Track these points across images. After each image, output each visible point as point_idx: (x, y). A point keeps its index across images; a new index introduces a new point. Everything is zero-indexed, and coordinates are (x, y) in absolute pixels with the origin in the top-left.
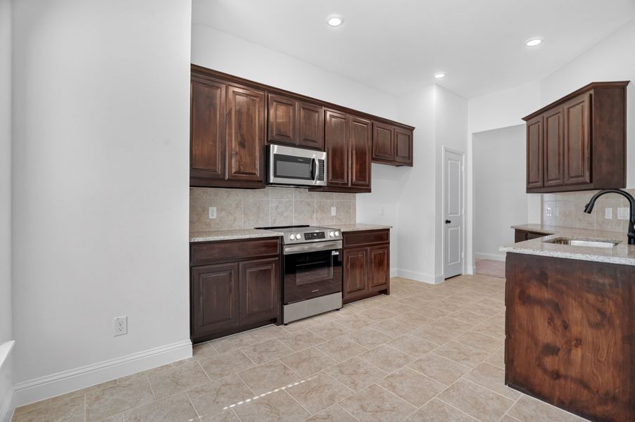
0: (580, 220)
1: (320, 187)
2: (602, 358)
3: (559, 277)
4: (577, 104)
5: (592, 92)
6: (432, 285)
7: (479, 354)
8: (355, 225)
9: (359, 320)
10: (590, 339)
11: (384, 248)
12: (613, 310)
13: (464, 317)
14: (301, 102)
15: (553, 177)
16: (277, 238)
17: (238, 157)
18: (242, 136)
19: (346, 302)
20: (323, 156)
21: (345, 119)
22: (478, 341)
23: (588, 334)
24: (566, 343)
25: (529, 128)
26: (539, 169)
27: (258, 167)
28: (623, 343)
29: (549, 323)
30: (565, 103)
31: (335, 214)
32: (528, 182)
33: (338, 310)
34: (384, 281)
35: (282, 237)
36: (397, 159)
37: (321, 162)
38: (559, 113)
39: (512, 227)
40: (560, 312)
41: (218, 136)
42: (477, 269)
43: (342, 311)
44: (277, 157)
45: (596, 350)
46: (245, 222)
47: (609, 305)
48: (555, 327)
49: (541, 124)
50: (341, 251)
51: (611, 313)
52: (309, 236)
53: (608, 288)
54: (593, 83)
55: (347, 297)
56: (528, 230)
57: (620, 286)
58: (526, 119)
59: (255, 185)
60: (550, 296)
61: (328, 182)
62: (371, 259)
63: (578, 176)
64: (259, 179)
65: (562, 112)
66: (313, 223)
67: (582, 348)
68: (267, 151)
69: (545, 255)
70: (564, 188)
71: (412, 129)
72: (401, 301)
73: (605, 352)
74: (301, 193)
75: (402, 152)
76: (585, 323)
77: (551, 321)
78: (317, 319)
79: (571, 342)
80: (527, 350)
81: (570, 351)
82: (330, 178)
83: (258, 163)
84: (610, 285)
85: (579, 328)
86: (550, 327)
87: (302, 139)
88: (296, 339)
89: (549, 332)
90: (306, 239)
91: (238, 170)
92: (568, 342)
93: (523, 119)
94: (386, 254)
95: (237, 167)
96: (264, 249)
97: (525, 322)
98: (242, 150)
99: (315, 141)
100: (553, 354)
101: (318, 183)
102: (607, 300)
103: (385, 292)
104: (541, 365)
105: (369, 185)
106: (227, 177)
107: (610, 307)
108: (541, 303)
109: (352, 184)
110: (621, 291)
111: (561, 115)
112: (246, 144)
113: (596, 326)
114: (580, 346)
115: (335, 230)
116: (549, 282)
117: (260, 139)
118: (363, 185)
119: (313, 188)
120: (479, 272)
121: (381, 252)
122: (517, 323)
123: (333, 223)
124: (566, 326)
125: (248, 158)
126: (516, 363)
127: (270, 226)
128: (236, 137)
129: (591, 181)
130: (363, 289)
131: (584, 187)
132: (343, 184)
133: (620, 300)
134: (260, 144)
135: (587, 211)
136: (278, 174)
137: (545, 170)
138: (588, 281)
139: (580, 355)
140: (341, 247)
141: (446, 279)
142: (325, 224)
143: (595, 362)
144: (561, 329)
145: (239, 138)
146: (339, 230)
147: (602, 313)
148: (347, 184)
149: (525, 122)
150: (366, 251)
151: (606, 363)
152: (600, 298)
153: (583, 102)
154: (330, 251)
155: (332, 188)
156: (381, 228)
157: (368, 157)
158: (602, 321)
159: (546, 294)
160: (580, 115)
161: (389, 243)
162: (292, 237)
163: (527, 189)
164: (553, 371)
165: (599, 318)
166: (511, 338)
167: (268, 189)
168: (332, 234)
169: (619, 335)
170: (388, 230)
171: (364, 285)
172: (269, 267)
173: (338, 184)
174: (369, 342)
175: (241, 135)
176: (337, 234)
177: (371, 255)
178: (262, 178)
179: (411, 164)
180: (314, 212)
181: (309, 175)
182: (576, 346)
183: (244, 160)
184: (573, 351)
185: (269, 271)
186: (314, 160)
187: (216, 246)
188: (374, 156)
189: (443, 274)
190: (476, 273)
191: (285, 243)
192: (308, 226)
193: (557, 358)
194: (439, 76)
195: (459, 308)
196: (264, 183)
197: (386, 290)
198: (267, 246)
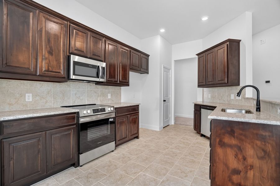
0: (220, 100)
1: (102, 82)
2: (265, 175)
3: (241, 132)
4: (221, 49)
5: (228, 43)
6: (158, 131)
7: (191, 172)
8: (121, 103)
9: (125, 157)
10: (258, 165)
11: (136, 115)
12: (271, 150)
13: (177, 148)
14: (91, 33)
15: (211, 80)
16: (75, 113)
17: (47, 61)
18: (51, 47)
19: (117, 146)
20: (104, 65)
21: (116, 46)
22: (188, 162)
23: (257, 163)
24: (245, 168)
25: (199, 59)
26: (203, 77)
27: (62, 68)
28: (276, 167)
29: (235, 157)
30: (216, 48)
31: (110, 98)
32: (199, 83)
33: (113, 151)
34: (136, 132)
35: (78, 112)
36: (142, 70)
37: (103, 68)
38: (213, 52)
39: (193, 103)
40: (241, 151)
41: (31, 45)
42: (176, 122)
43: (115, 152)
44: (75, 63)
45: (261, 171)
46: (54, 103)
47: (268, 147)
48: (238, 159)
49: (204, 57)
50: (114, 118)
51: (269, 151)
52: (95, 111)
53: (268, 137)
54: (229, 39)
55: (118, 143)
56: (201, 104)
57: (275, 136)
58: (197, 55)
59: (60, 80)
60: (236, 143)
61: (107, 80)
62: (130, 121)
63: (222, 80)
64: (63, 76)
65: (214, 52)
66: (98, 102)
67: (254, 171)
68: (69, 59)
69: (234, 120)
70: (215, 86)
71: (148, 56)
72: (145, 142)
73: (266, 172)
74: (91, 85)
75: (144, 66)
76: (255, 156)
77: (236, 156)
78: (101, 159)
79: (247, 167)
80: (223, 172)
81: (247, 172)
82: (108, 78)
83: (62, 66)
84: (269, 136)
85: (252, 160)
86: (236, 159)
87: (92, 54)
88: (87, 177)
89: (235, 162)
90: (94, 113)
91: (47, 69)
92: (246, 167)
93: (196, 55)
94: (137, 118)
95: (47, 67)
96: (65, 121)
97: (222, 157)
98: (50, 57)
99: (99, 56)
100: (237, 174)
101: (101, 80)
102: (267, 144)
103: (137, 137)
104: (230, 180)
105: (128, 82)
106: (38, 74)
107: (269, 148)
108: (231, 146)
109: (120, 82)
110: (275, 139)
111: (214, 53)
112: (53, 53)
113: (262, 158)
114: (252, 170)
115: (112, 107)
116: (235, 135)
117: (63, 51)
118: (125, 82)
119: (98, 83)
120: (177, 123)
121: (135, 117)
122: (217, 158)
123: (109, 103)
124: (245, 159)
125: (55, 62)
126: (216, 180)
127: (71, 105)
128: (46, 48)
129: (228, 83)
130: (126, 137)
131: (224, 85)
132: (115, 81)
133: (274, 144)
134: (64, 55)
135: (238, 96)
136: (76, 74)
137: (206, 77)
138: (257, 134)
139: (252, 174)
140: (114, 116)
141: (163, 128)
142: (104, 103)
143: (260, 178)
144: (242, 160)
145: (48, 49)
146: (113, 107)
147: (264, 151)
148: (117, 81)
149: (197, 56)
150: (128, 117)
151: (267, 178)
152: (263, 143)
153: (224, 47)
154: (108, 119)
155: (109, 83)
156: (135, 105)
157: (128, 68)
158: (265, 155)
159: (234, 142)
160: (222, 53)
161: (139, 112)
162: (85, 112)
163: (198, 86)
164: (237, 183)
165: (263, 154)
166: (214, 166)
167: (69, 83)
168: (109, 109)
169: (274, 163)
170: (138, 105)
171: (127, 136)
172: (69, 132)
173: (112, 81)
174: (133, 172)
175: (49, 47)
176: (112, 109)
177: (130, 119)
178: (66, 76)
179: (148, 73)
180: (98, 96)
181: (95, 75)
182: (250, 169)
183: (52, 63)
184: (249, 172)
185: (70, 134)
186: (99, 67)
187: (26, 121)
188: (131, 68)
189: (162, 126)
190: (175, 123)
191: (80, 116)
192: (95, 104)
193: (239, 176)
194: (162, 30)
195: (173, 143)
196: (67, 78)
197: (138, 136)
198: (68, 119)
